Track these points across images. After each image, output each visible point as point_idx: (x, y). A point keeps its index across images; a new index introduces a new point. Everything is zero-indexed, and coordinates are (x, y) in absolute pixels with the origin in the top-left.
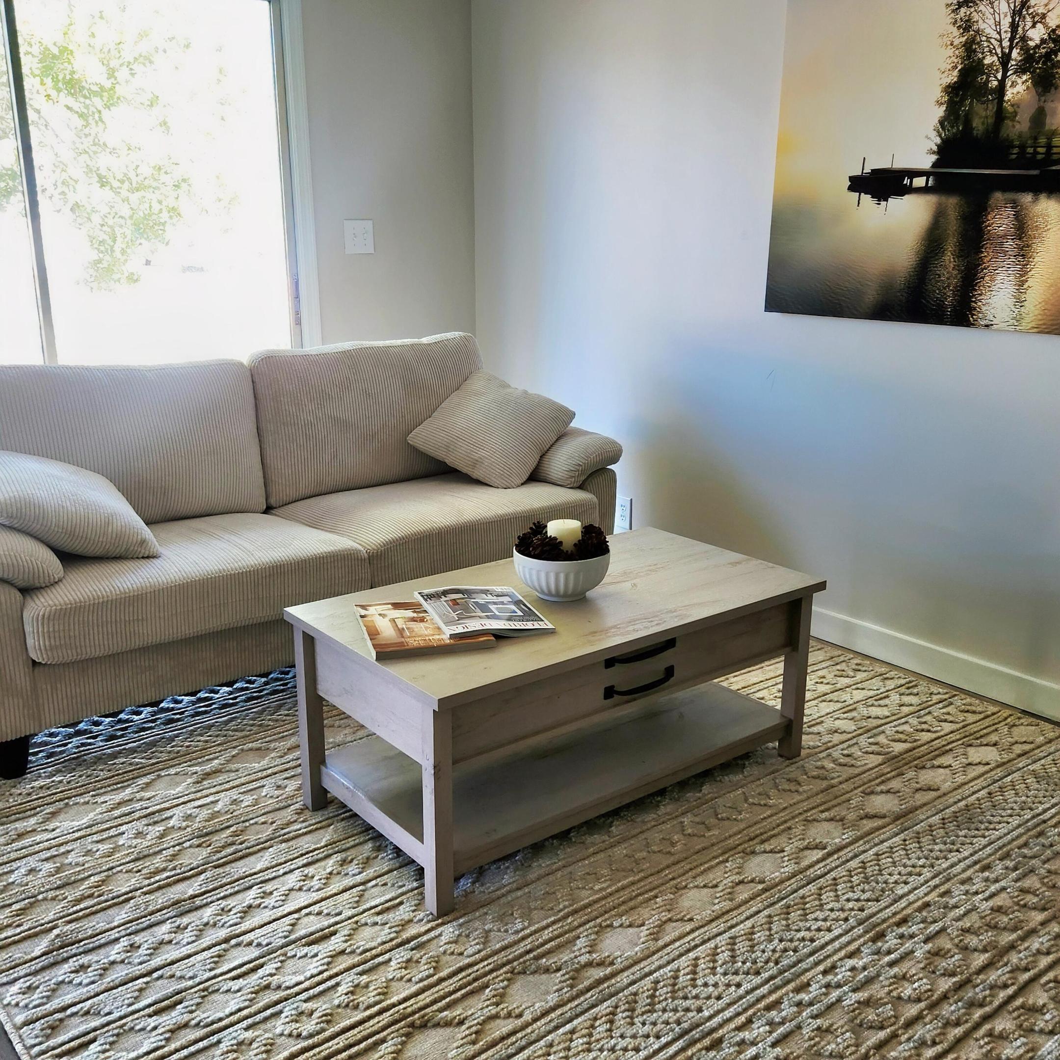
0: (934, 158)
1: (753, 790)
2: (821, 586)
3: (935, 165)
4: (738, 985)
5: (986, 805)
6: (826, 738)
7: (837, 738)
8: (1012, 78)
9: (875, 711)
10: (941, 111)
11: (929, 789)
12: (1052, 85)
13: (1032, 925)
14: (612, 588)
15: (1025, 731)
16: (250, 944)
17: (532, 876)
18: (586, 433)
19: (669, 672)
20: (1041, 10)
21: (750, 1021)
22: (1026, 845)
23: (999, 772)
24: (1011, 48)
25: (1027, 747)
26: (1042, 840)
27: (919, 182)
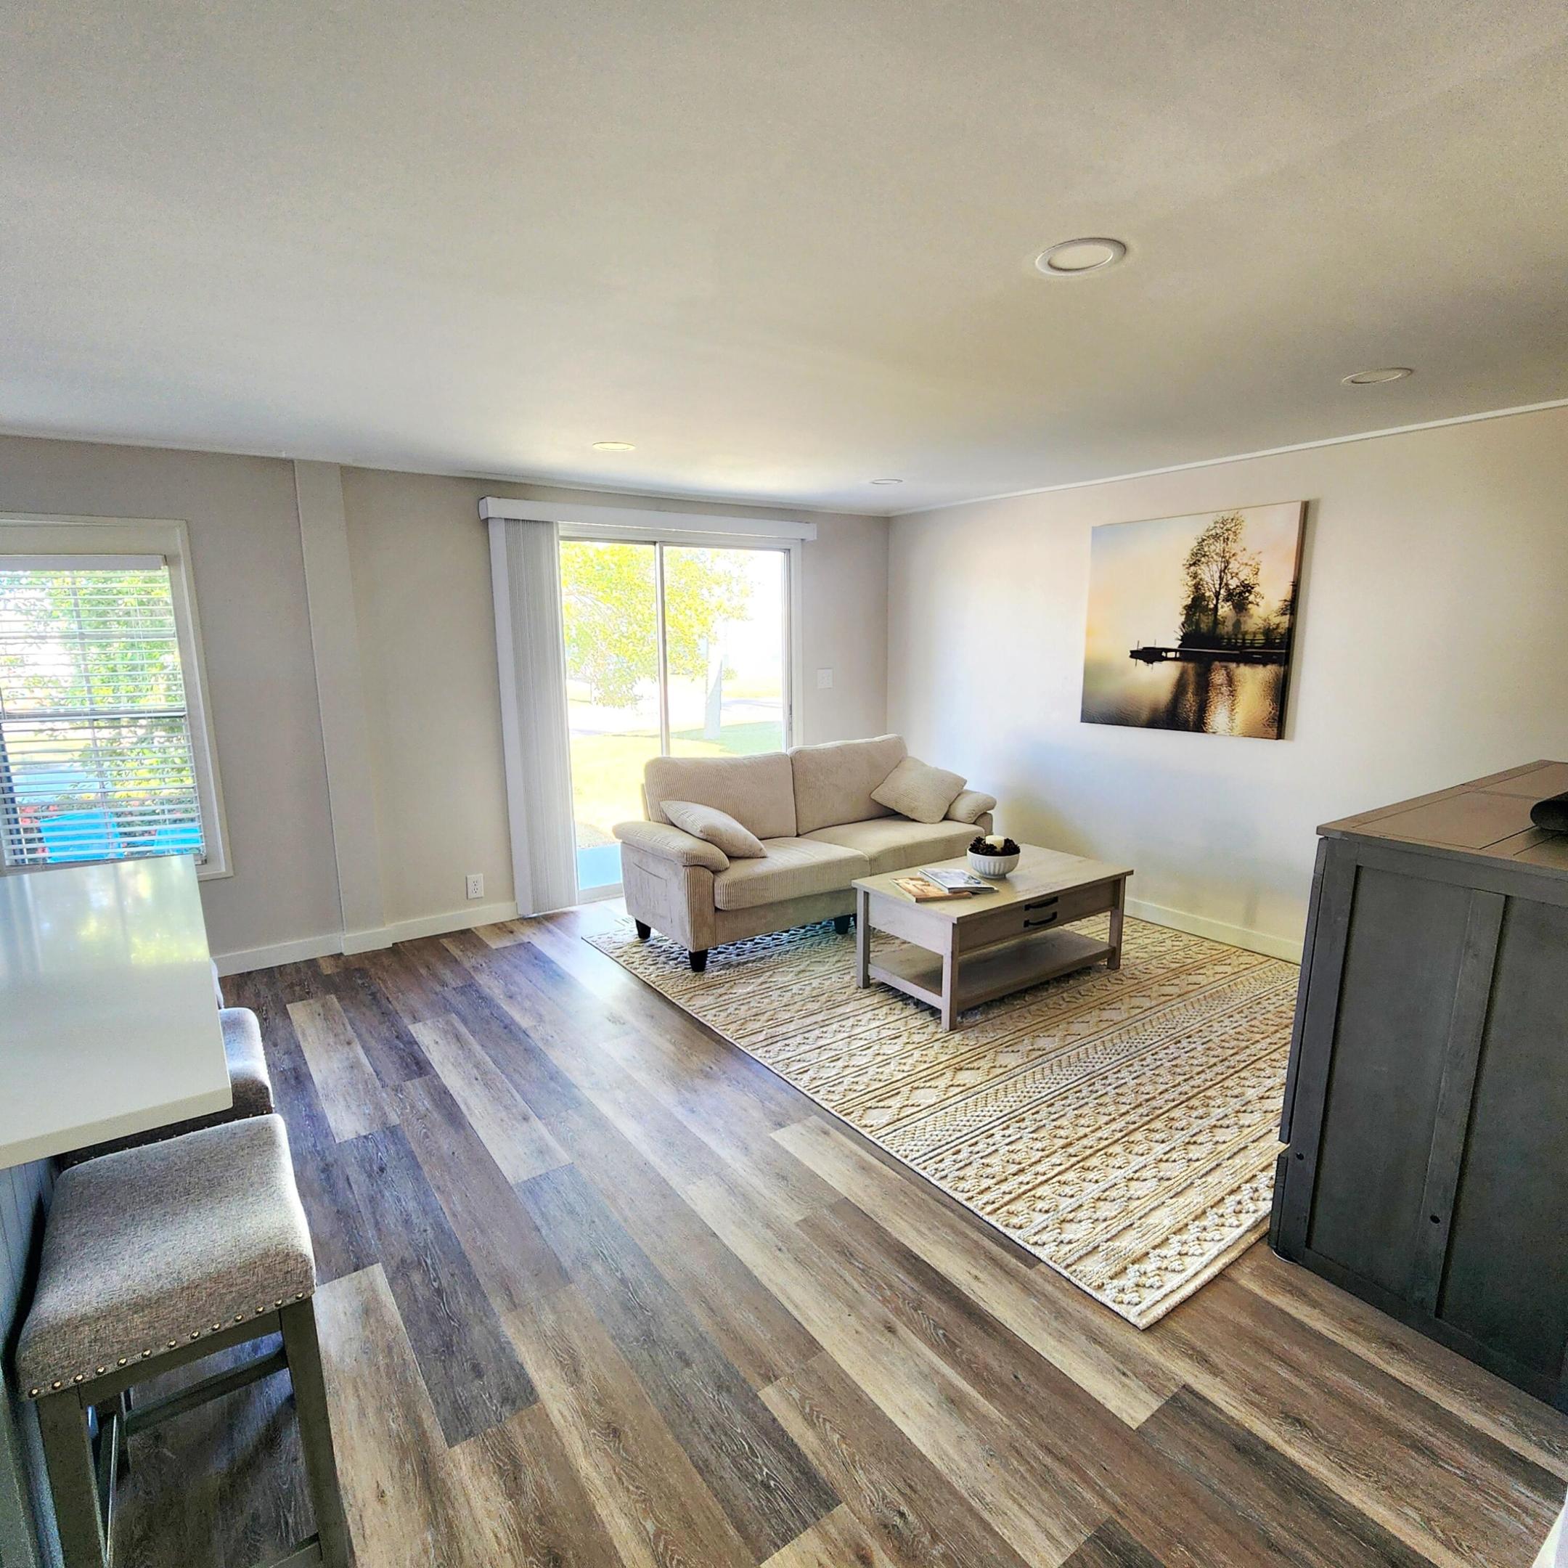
0: (1180, 642)
1: (1097, 983)
2: (1131, 873)
3: (1180, 646)
4: (1110, 1058)
5: (1228, 991)
6: (1132, 961)
7: (1138, 961)
8: (1221, 603)
9: (1158, 949)
10: (1183, 619)
11: (1195, 984)
12: (1243, 608)
13: (1256, 1039)
14: (1019, 873)
15: (1246, 958)
16: (861, 1039)
17: (991, 1016)
18: (972, 792)
19: (1055, 915)
20: (1236, 571)
21: (1119, 1071)
22: (1251, 1007)
23: (1233, 977)
24: (1220, 589)
25: (1248, 966)
26: (1260, 1006)
27: (1171, 655)
